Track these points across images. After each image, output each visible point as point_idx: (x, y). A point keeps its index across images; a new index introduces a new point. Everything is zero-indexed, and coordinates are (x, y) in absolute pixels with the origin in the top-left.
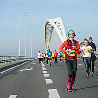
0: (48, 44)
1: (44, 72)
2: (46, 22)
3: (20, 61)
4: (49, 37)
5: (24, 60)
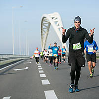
0: (44, 41)
1: (40, 72)
3: (14, 60)
4: (46, 34)
5: (18, 59)
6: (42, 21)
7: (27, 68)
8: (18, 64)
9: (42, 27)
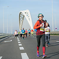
0: (21, 26)
1: (19, 43)
2: (20, 13)
3: (4, 36)
4: (22, 22)
5: (6, 36)
6: (20, 14)
7: (11, 41)
8: (6, 39)
9: (19, 18)
